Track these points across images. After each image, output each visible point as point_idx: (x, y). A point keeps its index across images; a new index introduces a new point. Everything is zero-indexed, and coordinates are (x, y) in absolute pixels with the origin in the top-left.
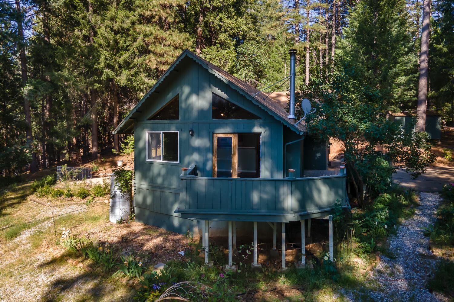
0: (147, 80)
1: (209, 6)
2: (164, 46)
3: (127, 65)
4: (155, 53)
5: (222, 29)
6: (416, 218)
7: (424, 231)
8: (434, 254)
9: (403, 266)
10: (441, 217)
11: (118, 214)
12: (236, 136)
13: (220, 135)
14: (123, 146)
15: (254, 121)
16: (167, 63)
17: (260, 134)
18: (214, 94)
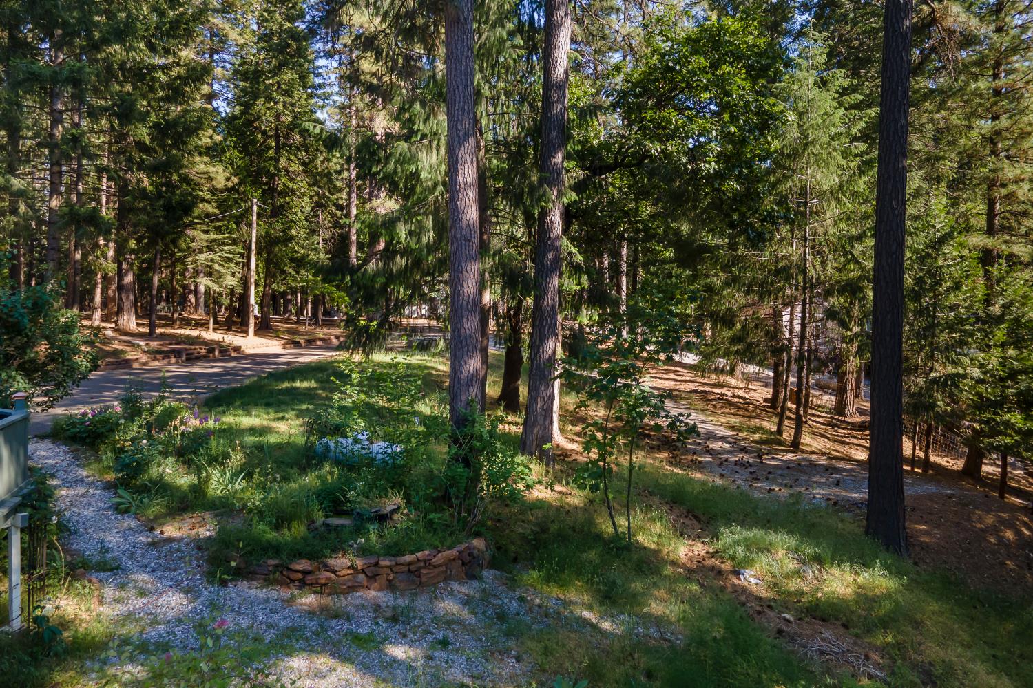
6: (64, 492)
7: (110, 507)
8: (166, 534)
9: (145, 572)
10: (111, 476)
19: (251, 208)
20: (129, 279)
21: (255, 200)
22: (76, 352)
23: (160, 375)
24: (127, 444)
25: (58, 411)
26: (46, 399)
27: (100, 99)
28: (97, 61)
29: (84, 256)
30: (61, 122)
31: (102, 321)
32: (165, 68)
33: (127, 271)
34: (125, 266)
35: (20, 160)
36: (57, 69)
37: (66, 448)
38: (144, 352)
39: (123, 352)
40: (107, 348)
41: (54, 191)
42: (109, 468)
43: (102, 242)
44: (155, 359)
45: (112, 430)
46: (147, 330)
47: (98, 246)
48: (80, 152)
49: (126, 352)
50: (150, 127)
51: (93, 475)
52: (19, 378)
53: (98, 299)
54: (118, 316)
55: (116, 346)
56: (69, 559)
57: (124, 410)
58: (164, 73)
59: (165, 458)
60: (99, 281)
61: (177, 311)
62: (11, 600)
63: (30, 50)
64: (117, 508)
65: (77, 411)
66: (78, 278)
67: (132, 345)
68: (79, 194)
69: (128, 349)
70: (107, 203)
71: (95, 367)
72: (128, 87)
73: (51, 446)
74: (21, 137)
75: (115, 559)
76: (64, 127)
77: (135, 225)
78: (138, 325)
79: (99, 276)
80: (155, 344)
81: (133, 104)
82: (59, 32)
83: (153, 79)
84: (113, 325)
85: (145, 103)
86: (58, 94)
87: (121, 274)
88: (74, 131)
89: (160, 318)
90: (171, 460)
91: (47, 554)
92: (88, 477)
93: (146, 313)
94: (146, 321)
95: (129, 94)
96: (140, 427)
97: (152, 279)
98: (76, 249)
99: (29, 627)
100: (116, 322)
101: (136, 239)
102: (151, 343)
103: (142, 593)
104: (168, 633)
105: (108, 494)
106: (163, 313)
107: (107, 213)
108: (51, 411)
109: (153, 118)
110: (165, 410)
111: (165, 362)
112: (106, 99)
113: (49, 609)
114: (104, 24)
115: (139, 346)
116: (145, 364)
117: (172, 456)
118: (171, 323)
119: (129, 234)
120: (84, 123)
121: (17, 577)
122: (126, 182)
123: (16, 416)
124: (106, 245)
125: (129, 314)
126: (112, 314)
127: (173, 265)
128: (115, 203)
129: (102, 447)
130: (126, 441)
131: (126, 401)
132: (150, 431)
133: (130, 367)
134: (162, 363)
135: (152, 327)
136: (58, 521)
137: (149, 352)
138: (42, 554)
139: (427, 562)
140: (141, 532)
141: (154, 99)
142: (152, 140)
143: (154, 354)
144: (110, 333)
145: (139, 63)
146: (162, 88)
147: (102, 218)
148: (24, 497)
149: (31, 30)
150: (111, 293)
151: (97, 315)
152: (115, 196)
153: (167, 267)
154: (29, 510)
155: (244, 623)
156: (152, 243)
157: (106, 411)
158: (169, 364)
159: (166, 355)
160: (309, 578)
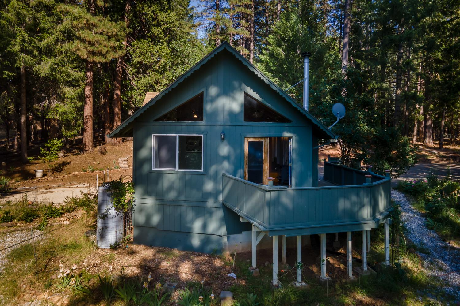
0: (72, 72)
2: (96, 33)
3: (49, 52)
4: (83, 41)
5: (155, 22)
6: (404, 214)
7: (424, 225)
8: (451, 245)
9: (442, 260)
10: (424, 211)
11: (112, 237)
12: (268, 140)
13: (251, 140)
14: (43, 151)
15: (286, 124)
16: (101, 54)
17: (290, 138)
18: (246, 95)
20: (430, 122)
22: (408, 155)
23: (446, 168)
24: (430, 198)
25: (401, 179)
26: (396, 173)
27: (418, 44)
28: (418, 27)
29: (410, 113)
30: (402, 58)
31: (417, 141)
32: (450, 22)
33: (429, 119)
34: (428, 117)
35: (386, 76)
36: (401, 35)
37: (404, 195)
38: (437, 156)
40: (420, 154)
41: (398, 86)
42: (423, 207)
43: (417, 107)
44: (442, 160)
45: (423, 191)
46: (438, 146)
47: (416, 108)
48: (409, 69)
49: (428, 156)
50: (442, 51)
51: (416, 209)
52: (386, 163)
53: (415, 132)
54: (424, 139)
55: (424, 153)
56: (408, 243)
57: (429, 183)
58: (450, 24)
59: (450, 208)
60: (416, 124)
61: (454, 137)
62: (386, 252)
63: (391, 30)
64: (427, 226)
65: (409, 180)
66: (407, 123)
67: (431, 153)
68: (408, 87)
69: (429, 155)
70: (420, 89)
71: (416, 162)
72: (432, 35)
73: (398, 193)
74: (387, 67)
75: (428, 249)
76: (403, 59)
77: (433, 98)
78: (434, 143)
79: (416, 122)
80: (442, 153)
81: (434, 42)
82: (403, 19)
83: (445, 28)
84: (422, 143)
85: (439, 40)
86: (401, 46)
87: (426, 120)
88: (407, 60)
89: (445, 140)
90: (453, 209)
91: (399, 238)
92: (413, 209)
93: (438, 138)
94: (438, 142)
95: (432, 38)
96: (437, 191)
97: (441, 122)
98: (406, 111)
99: (393, 266)
100: (423, 142)
101: (433, 104)
102: (441, 152)
103: (441, 269)
104: (454, 292)
105: (423, 219)
106: (446, 138)
107: (420, 94)
108: (398, 179)
109: (444, 46)
110: (449, 185)
111: (448, 162)
112: (421, 43)
113: (401, 261)
114: (422, 10)
115: (434, 153)
116: (438, 162)
117: (453, 208)
118: (450, 143)
119: (430, 102)
120: (411, 56)
121: (388, 244)
122: (429, 78)
123: (386, 180)
124: (419, 108)
125: (430, 139)
126: (421, 138)
127: (452, 115)
128: (423, 89)
129: (419, 198)
130: (430, 196)
131: (429, 178)
132: (442, 194)
133: (431, 163)
134: (446, 162)
135: (441, 145)
136: (402, 225)
137: (440, 156)
138: (397, 237)
140: (439, 240)
141: (445, 38)
142: (443, 57)
143: (442, 158)
144: (421, 147)
145: (438, 22)
146: (449, 31)
147: (418, 96)
148: (390, 212)
149: (392, 22)
150: (421, 129)
151: (415, 138)
152: (424, 85)
153: (448, 116)
154: (392, 218)
156: (441, 105)
157: (420, 182)
158: (450, 163)
159: (448, 158)
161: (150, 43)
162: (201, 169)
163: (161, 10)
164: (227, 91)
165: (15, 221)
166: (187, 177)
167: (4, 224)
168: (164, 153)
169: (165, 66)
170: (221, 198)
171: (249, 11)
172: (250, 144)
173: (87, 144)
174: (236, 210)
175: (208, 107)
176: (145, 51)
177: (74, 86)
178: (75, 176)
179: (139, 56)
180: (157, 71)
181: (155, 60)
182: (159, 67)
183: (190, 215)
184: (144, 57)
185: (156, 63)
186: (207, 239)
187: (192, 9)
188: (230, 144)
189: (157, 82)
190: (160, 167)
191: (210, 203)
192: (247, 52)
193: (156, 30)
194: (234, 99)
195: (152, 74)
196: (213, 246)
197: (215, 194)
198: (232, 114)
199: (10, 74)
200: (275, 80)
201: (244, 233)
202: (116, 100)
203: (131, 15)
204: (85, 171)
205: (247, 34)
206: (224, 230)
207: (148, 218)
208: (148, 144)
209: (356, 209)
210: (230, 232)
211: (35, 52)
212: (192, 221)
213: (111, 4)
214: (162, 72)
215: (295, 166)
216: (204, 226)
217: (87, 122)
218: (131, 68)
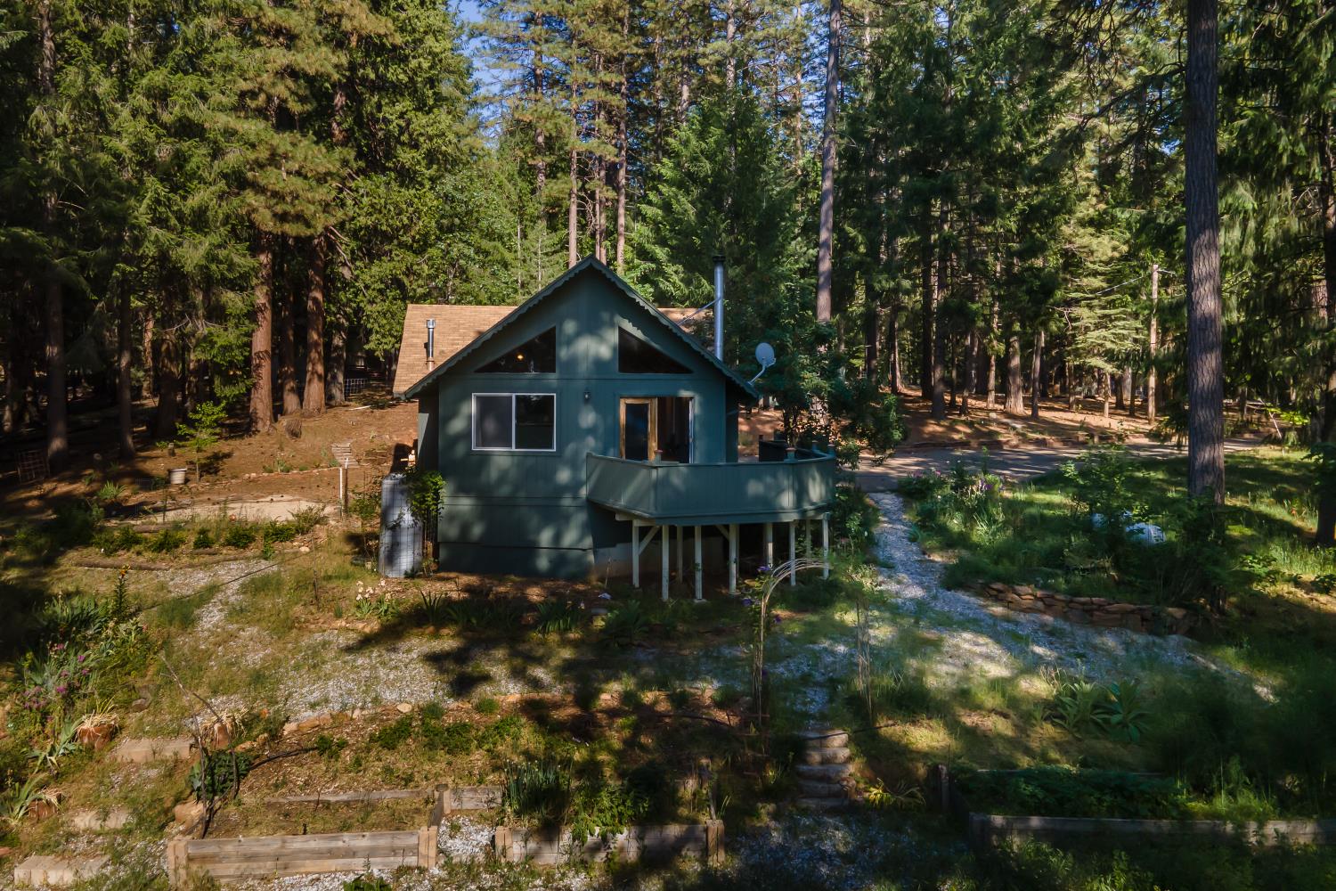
0: (239, 260)
1: (372, 76)
2: (289, 173)
4: (261, 190)
5: (405, 138)
6: (886, 525)
8: (931, 558)
9: (906, 574)
10: (917, 519)
11: (406, 560)
12: (656, 401)
13: (629, 401)
14: (183, 429)
15: (682, 376)
16: (299, 218)
17: (691, 398)
18: (622, 332)
19: (1150, 276)
20: (1015, 361)
21: (1156, 266)
31: (995, 403)
33: (1014, 354)
34: (1012, 349)
37: (902, 500)
38: (1017, 434)
39: (997, 433)
40: (985, 429)
44: (1027, 442)
45: (929, 489)
46: (1030, 412)
49: (1001, 434)
51: (909, 519)
53: (992, 381)
54: (1007, 399)
55: (994, 428)
60: (993, 363)
64: (910, 539)
67: (1009, 427)
69: (1003, 431)
73: (894, 497)
75: (894, 564)
78: (1024, 408)
87: (1009, 356)
90: (960, 514)
92: (906, 519)
97: (1035, 362)
103: (899, 582)
105: (910, 530)
115: (1014, 428)
116: (1016, 446)
117: (962, 511)
118: (1067, 406)
125: (1017, 397)
133: (1002, 449)
135: (1035, 410)
139: (1100, 607)
140: (918, 554)
144: (996, 415)
155: (946, 609)
160: (1001, 595)
161: (393, 182)
162: (551, 447)
163: (417, 109)
164: (592, 327)
165: (216, 546)
166: (531, 461)
167: (201, 550)
168: (491, 426)
169: (426, 235)
170: (584, 492)
171: (615, 100)
172: (629, 407)
173: (260, 414)
174: (610, 503)
175: (563, 353)
176: (382, 201)
177: (242, 289)
178: (250, 481)
179: (370, 214)
180: (410, 248)
181: (406, 221)
182: (414, 237)
183: (534, 520)
184: (379, 216)
185: (407, 228)
186: (560, 559)
187: (477, 86)
188: (597, 410)
189: (409, 272)
190: (483, 446)
191: (567, 501)
192: (611, 194)
193: (409, 156)
194: (602, 339)
195: (398, 253)
196: (572, 569)
197: (574, 487)
198: (599, 363)
199: (128, 269)
200: (674, 268)
201: (620, 547)
202: (313, 313)
203: (350, 120)
204: (271, 471)
205: (609, 153)
206: (588, 542)
207: (465, 528)
208: (464, 409)
209: (773, 494)
210: (597, 545)
211: (173, 221)
212: (539, 531)
213: (315, 104)
214: (421, 247)
215: (697, 443)
216: (557, 537)
217: (259, 366)
218: (346, 239)
